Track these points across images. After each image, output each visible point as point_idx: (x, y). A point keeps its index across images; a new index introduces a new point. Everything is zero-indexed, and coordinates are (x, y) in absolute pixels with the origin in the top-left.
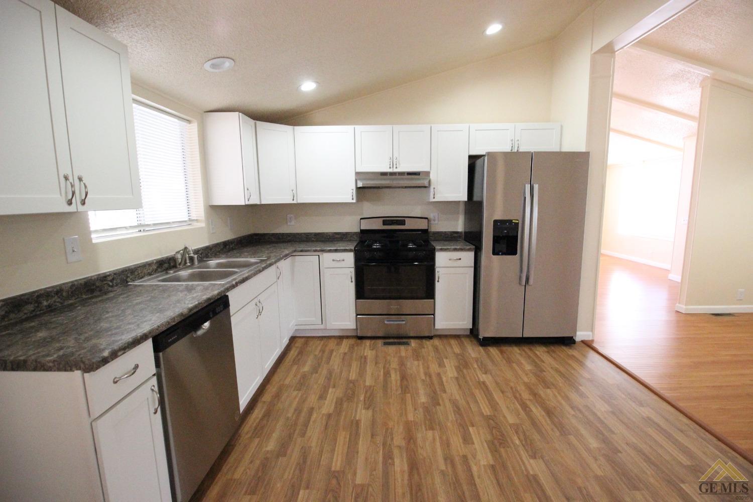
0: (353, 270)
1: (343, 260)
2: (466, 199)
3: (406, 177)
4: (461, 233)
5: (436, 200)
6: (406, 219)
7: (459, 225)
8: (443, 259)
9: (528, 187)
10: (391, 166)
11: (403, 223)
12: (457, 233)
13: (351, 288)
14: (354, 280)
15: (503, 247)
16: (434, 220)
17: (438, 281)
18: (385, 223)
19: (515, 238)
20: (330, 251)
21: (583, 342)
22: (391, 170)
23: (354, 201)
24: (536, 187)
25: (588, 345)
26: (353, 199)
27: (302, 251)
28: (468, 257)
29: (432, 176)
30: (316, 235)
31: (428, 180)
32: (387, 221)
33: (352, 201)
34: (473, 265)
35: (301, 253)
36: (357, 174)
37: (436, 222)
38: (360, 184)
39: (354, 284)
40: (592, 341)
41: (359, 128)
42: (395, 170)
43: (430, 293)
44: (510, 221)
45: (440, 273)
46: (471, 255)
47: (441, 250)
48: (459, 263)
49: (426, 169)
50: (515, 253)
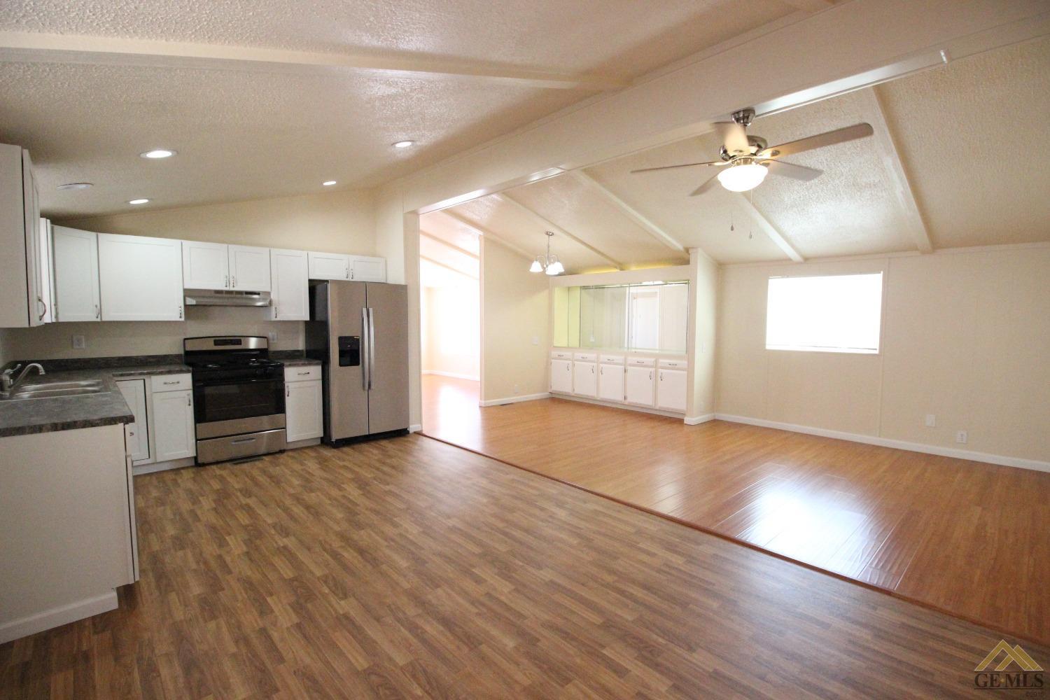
0: (191, 392)
1: (178, 383)
2: (308, 318)
3: (244, 295)
4: (302, 351)
5: (278, 319)
6: (241, 338)
7: (300, 344)
8: (292, 374)
9: (365, 310)
10: (228, 284)
11: (239, 342)
12: (298, 351)
13: (189, 412)
14: (192, 403)
15: (348, 359)
16: (273, 340)
17: (288, 396)
18: (217, 343)
19: (357, 352)
20: (161, 373)
21: (415, 433)
22: (227, 289)
23: (183, 319)
24: (371, 310)
25: (419, 434)
26: (181, 317)
27: (122, 375)
28: (315, 371)
29: (273, 296)
30: (120, 359)
31: (269, 300)
32: (218, 341)
33: (178, 319)
34: (320, 377)
35: (122, 378)
36: (185, 290)
37: (275, 341)
38: (191, 301)
39: (191, 407)
40: (422, 431)
41: (187, 244)
42: (232, 289)
43: (280, 408)
44: (352, 338)
45: (290, 387)
46: (319, 368)
47: (290, 365)
48: (307, 377)
49: (268, 289)
50: (357, 363)
